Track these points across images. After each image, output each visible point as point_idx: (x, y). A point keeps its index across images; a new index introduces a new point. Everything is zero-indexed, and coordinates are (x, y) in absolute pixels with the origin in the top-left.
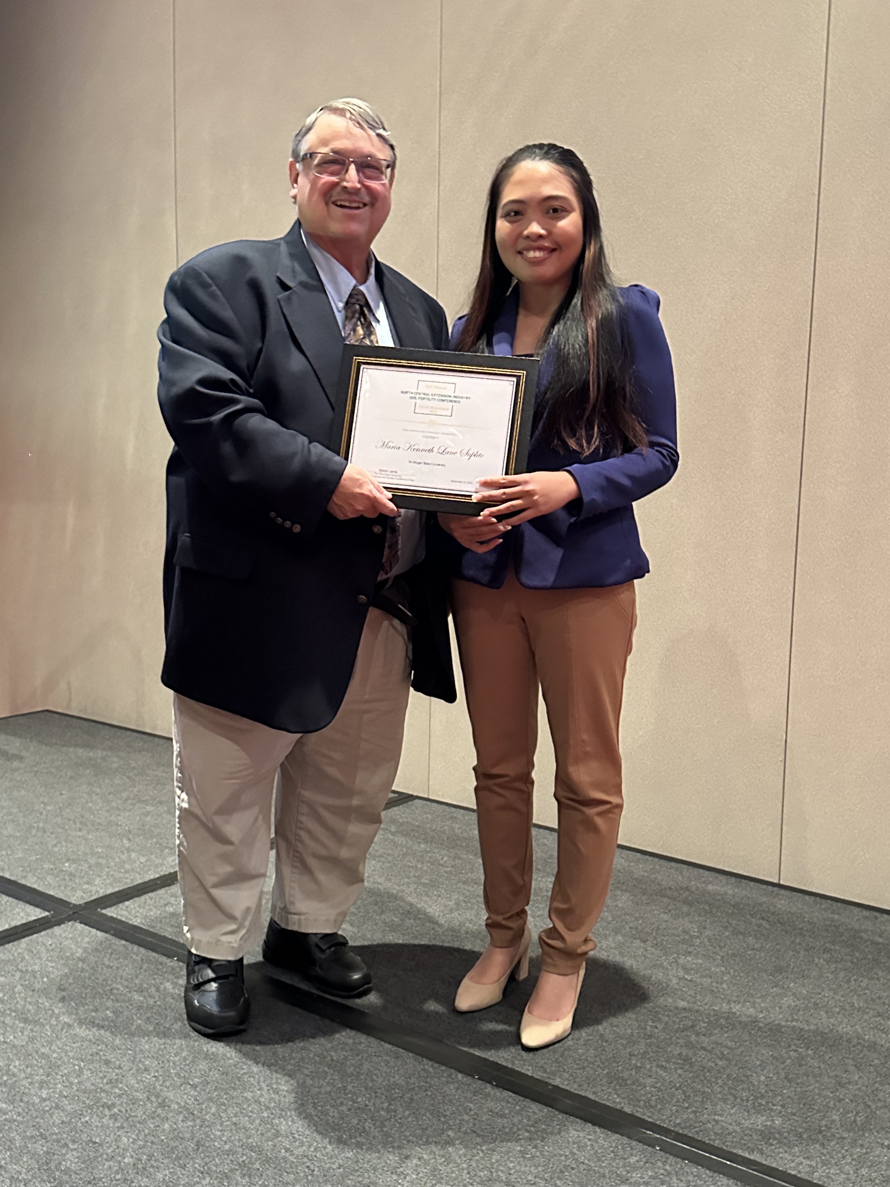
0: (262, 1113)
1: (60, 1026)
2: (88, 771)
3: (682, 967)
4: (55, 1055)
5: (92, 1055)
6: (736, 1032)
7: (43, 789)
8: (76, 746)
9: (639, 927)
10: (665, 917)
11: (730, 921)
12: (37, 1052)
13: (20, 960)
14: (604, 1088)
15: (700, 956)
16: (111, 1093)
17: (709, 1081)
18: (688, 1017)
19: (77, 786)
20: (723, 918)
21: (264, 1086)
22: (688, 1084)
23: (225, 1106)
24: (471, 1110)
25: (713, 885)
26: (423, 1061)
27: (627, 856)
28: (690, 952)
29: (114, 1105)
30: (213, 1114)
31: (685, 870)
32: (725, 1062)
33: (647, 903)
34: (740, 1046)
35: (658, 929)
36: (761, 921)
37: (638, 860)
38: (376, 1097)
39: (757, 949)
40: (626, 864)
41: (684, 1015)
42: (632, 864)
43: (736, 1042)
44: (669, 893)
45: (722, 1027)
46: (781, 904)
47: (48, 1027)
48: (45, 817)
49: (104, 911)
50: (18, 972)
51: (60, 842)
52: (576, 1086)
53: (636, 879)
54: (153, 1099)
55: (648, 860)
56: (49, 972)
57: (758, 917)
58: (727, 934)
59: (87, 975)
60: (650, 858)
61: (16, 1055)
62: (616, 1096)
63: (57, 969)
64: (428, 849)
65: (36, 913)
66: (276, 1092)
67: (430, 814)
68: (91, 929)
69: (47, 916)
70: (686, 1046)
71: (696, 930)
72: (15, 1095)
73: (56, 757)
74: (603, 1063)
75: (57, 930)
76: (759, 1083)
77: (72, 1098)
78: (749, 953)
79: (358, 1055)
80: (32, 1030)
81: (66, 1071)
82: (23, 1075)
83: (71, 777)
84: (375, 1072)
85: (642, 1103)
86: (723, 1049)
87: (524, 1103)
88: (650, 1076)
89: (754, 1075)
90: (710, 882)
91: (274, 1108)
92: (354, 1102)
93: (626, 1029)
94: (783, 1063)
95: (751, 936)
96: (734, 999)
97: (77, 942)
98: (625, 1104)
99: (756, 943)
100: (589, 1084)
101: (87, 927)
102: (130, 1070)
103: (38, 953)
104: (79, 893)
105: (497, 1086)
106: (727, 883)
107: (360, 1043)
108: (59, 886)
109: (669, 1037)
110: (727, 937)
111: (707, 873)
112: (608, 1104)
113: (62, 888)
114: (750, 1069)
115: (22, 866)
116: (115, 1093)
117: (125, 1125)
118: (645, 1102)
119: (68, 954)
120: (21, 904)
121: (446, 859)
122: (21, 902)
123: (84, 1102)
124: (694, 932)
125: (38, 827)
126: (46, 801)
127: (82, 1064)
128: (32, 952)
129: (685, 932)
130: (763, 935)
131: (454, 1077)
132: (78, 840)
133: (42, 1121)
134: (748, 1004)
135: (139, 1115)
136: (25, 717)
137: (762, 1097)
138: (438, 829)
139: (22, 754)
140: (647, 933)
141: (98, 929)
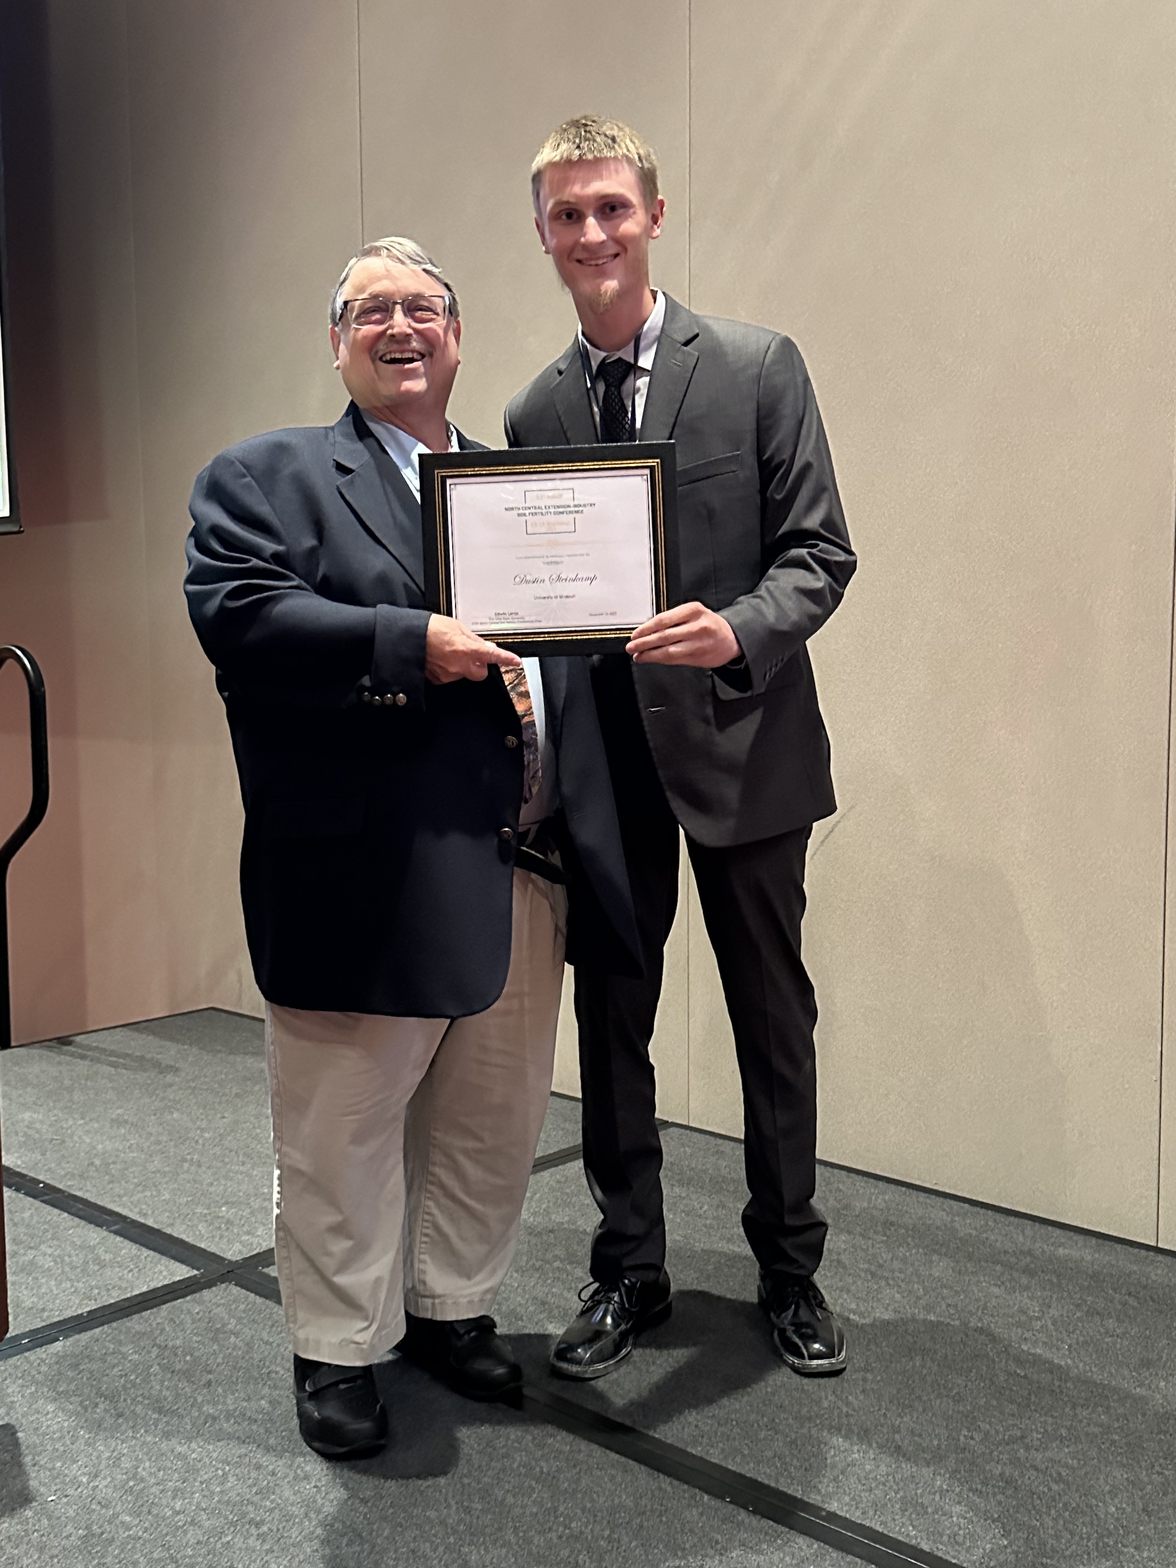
0: (448, 1538)
1: (203, 1418)
2: (257, 1088)
3: (1014, 1359)
4: (193, 1456)
5: (240, 1457)
6: (1080, 1447)
7: (201, 1111)
8: (246, 1054)
9: (959, 1305)
10: (996, 1290)
11: (1084, 1297)
12: (173, 1451)
13: (159, 1332)
14: (897, 1517)
15: (1041, 1344)
16: (261, 1506)
17: (1038, 1512)
18: (1016, 1425)
19: (242, 1107)
20: (1075, 1293)
21: (453, 1503)
22: (1010, 1516)
23: (401, 1526)
24: (717, 1542)
25: (1065, 1248)
26: (658, 1477)
27: (951, 1208)
28: (1025, 1339)
29: (262, 1522)
30: (387, 1538)
31: (1029, 1228)
32: (1062, 1486)
33: (972, 1272)
34: (1085, 1463)
35: (985, 1307)
36: (1127, 1297)
37: (965, 1214)
38: (595, 1521)
39: (1118, 1336)
40: (949, 1219)
41: (1011, 1422)
42: (956, 1219)
43: (1079, 1460)
44: (1003, 1257)
45: (1062, 1439)
46: (1156, 1275)
47: (187, 1420)
48: (200, 1147)
49: (266, 1270)
50: (155, 1348)
51: (218, 1179)
52: (858, 1513)
53: (961, 1239)
54: (313, 1515)
55: (978, 1213)
56: (194, 1348)
57: (1123, 1292)
58: (1078, 1314)
59: (240, 1353)
60: (982, 1211)
61: (147, 1454)
62: (911, 1528)
63: (203, 1344)
64: (683, 1195)
65: (182, 1272)
66: (468, 1510)
67: (689, 1147)
68: (248, 1293)
69: (195, 1276)
70: (1011, 1463)
71: (1037, 1309)
72: (142, 1505)
73: (219, 1069)
74: (898, 1484)
75: (206, 1294)
76: (1106, 1516)
77: (212, 1512)
78: (1107, 1340)
79: (575, 1466)
80: (167, 1423)
81: (206, 1477)
82: (153, 1481)
83: (237, 1095)
84: (596, 1489)
85: (945, 1538)
86: (1061, 1469)
87: (788, 1536)
88: (959, 1503)
89: (1100, 1504)
90: (1062, 1245)
91: (463, 1532)
92: (565, 1527)
93: (931, 1441)
94: (1141, 1490)
95: (1111, 1317)
96: (1081, 1401)
97: (231, 1310)
98: (922, 1539)
99: (1118, 1326)
100: (876, 1511)
101: (244, 1291)
102: (285, 1477)
103: (181, 1323)
104: (237, 1246)
105: (754, 1512)
106: (1085, 1246)
107: (580, 1451)
108: (213, 1237)
109: (988, 1451)
110: (1079, 1319)
111: (1058, 1232)
112: (900, 1538)
113: (217, 1239)
114: (1095, 1497)
115: (170, 1211)
116: (265, 1507)
117: (275, 1548)
118: (950, 1537)
119: (219, 1326)
120: (164, 1260)
121: (706, 1207)
122: (164, 1258)
123: (226, 1518)
124: (1034, 1312)
125: (192, 1159)
126: (203, 1126)
127: (227, 1468)
128: (175, 1322)
129: (1022, 1311)
130: (1130, 1317)
131: (698, 1498)
132: (240, 1177)
133: (174, 1539)
134: (1100, 1409)
135: (294, 1536)
136: (185, 1017)
137: (1110, 1534)
138: (699, 1167)
139: (177, 1065)
140: (970, 1312)
141: (257, 1294)
